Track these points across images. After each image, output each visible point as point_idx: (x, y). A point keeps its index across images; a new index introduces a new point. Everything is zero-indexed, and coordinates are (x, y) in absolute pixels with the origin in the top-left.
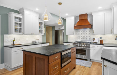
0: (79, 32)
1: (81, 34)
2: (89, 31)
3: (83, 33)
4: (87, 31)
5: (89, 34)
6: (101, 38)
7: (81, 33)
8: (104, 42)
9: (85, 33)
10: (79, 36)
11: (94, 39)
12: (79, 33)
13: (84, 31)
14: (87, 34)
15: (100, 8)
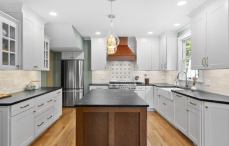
0: (113, 65)
1: (117, 69)
2: (129, 65)
3: (119, 67)
4: (125, 65)
5: (129, 69)
6: (145, 75)
7: (117, 67)
8: (151, 82)
9: (123, 67)
10: (113, 73)
11: (137, 78)
12: (113, 67)
13: (121, 65)
14: (125, 69)
15: (150, 33)
